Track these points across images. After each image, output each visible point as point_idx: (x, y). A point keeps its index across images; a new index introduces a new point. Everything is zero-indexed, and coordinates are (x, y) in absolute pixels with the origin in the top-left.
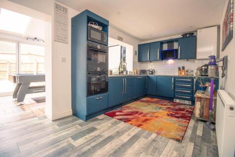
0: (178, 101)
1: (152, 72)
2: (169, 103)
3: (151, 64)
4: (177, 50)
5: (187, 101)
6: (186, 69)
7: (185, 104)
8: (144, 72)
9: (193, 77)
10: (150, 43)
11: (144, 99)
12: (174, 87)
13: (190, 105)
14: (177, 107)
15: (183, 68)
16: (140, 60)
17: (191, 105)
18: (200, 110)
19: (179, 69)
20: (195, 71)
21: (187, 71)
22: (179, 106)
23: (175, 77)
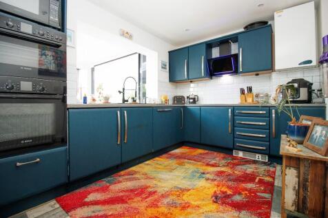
0: (241, 154)
1: (194, 99)
2: (224, 158)
3: (192, 85)
4: (236, 56)
5: (260, 156)
6: (255, 91)
7: (255, 162)
8: (179, 99)
9: (268, 105)
10: (188, 47)
11: (178, 151)
12: (234, 126)
13: (264, 163)
14: (239, 170)
15: (250, 89)
16: (173, 79)
17: (269, 165)
18: (298, 193)
19: (242, 91)
20: (273, 94)
21: (257, 96)
22: (244, 167)
23: (234, 108)
